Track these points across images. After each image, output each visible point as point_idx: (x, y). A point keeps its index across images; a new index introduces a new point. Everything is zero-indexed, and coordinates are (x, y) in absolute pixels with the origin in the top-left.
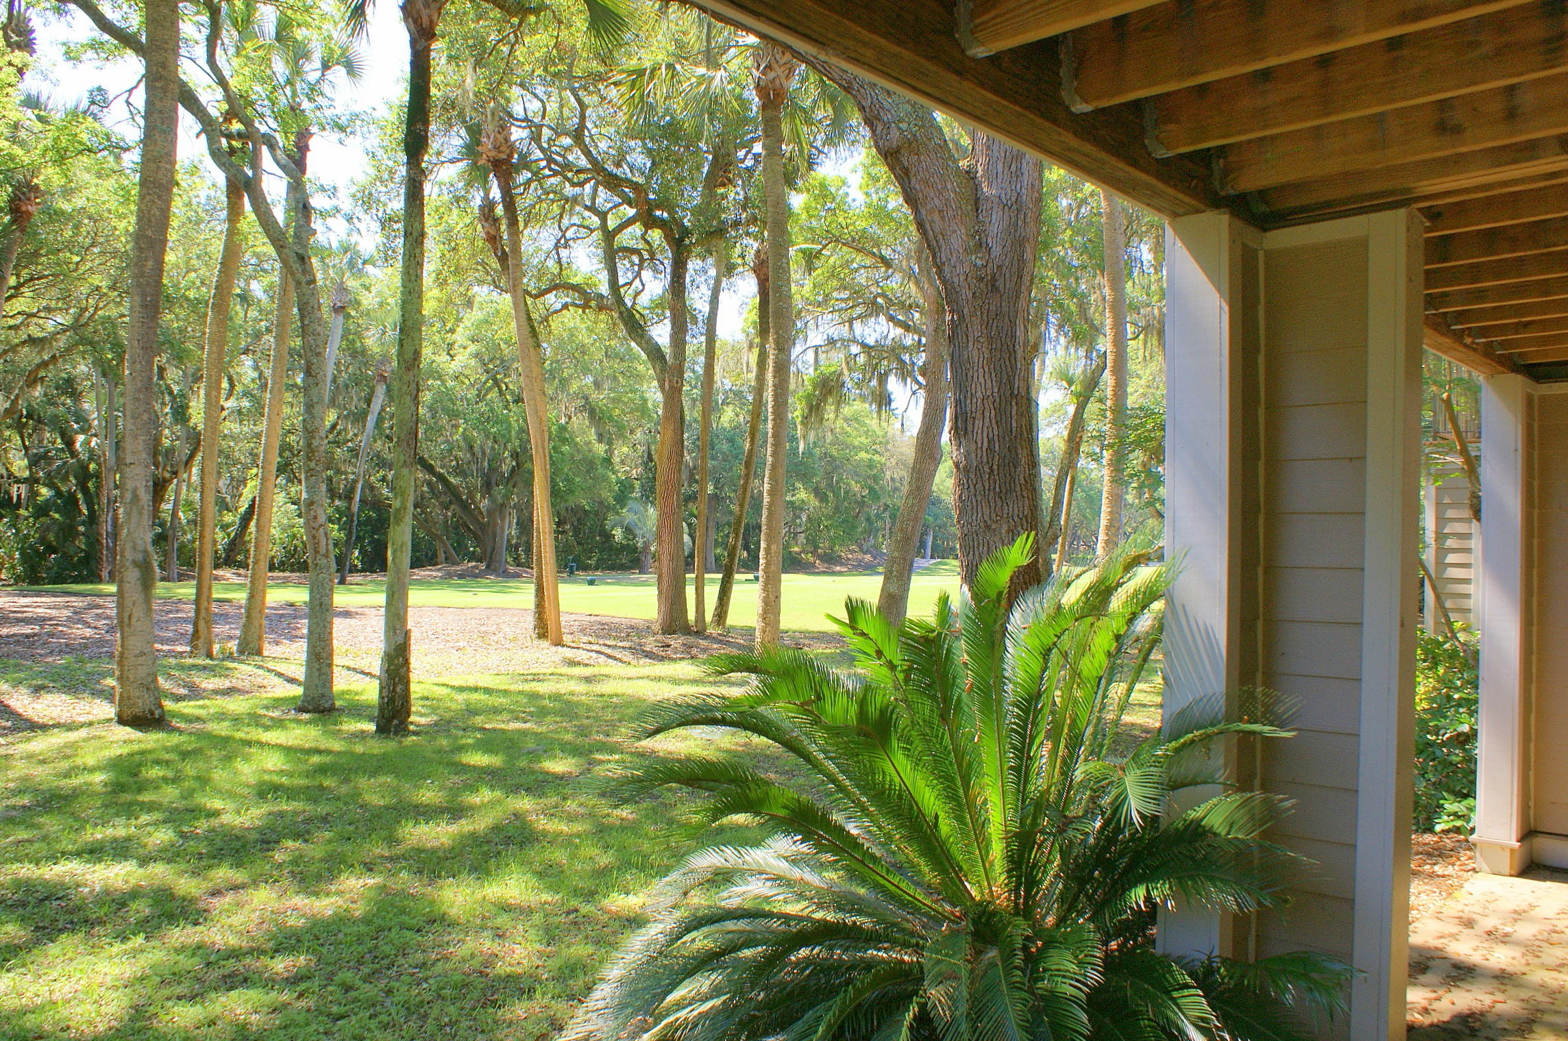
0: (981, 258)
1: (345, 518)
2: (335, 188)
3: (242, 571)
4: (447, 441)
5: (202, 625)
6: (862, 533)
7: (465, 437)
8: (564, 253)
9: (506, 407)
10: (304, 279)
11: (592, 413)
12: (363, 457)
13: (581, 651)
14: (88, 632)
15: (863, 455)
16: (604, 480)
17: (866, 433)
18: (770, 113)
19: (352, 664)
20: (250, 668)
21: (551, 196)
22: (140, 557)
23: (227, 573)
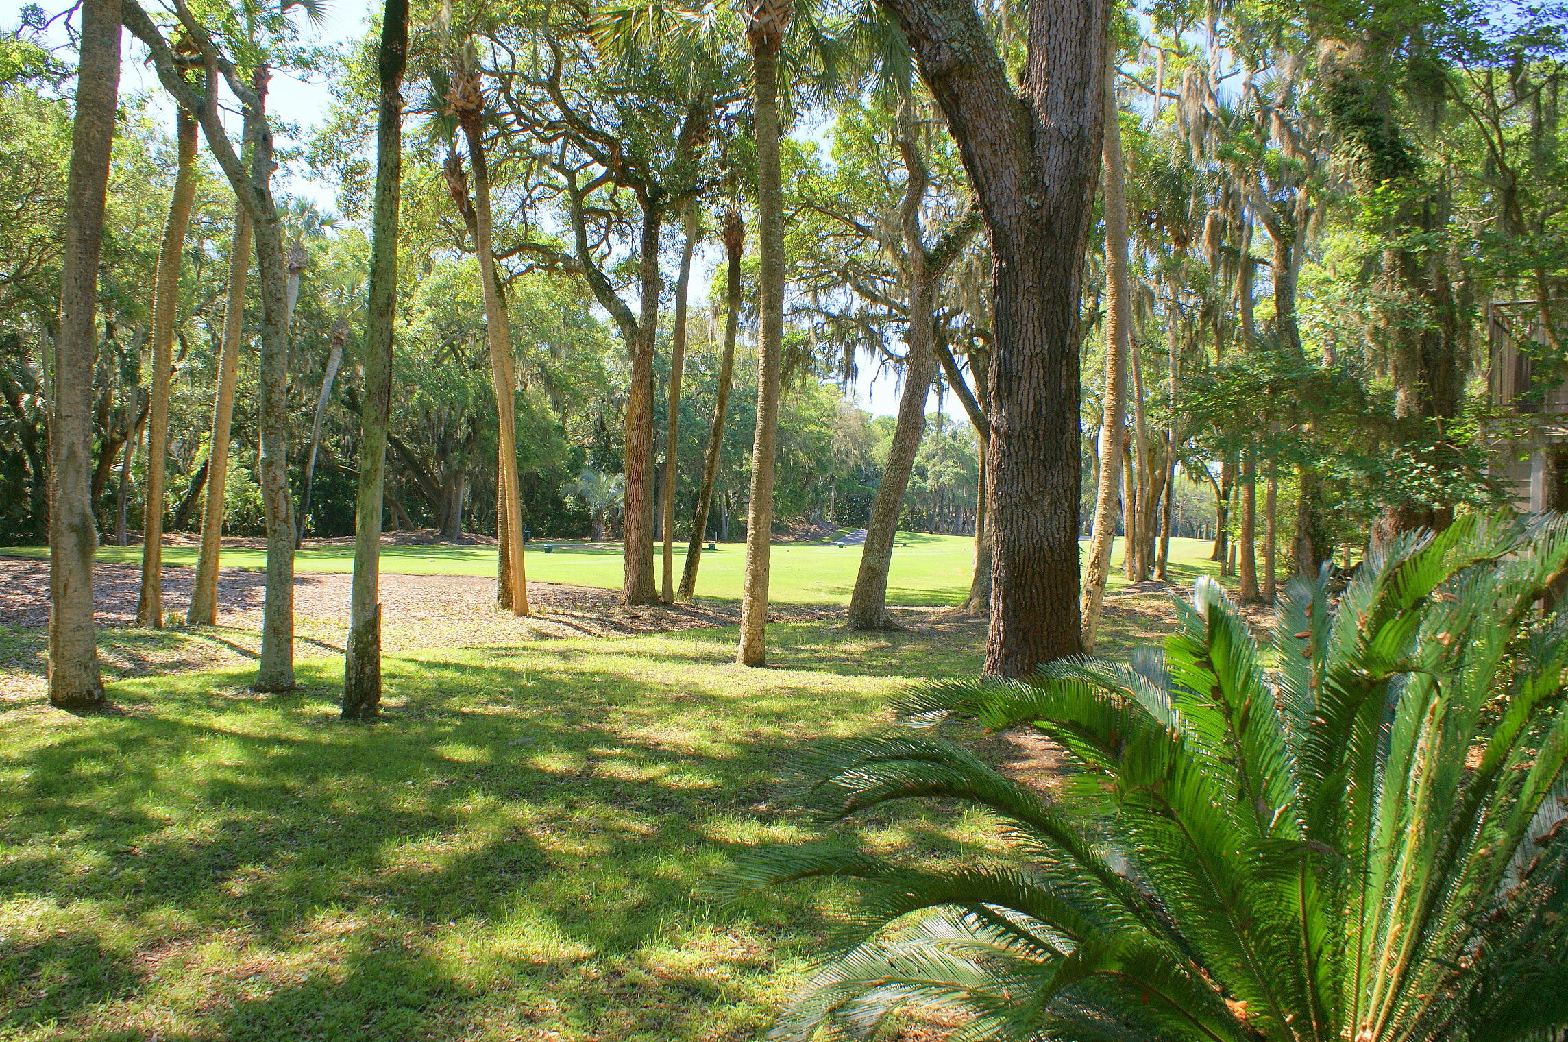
0: (1037, 199)
1: (300, 483)
2: (296, 127)
3: (193, 535)
4: (402, 407)
5: (150, 593)
6: (810, 503)
7: (421, 402)
8: (530, 213)
9: (463, 373)
10: (263, 218)
11: (549, 381)
12: (318, 421)
13: (547, 622)
14: (28, 599)
15: (812, 427)
16: (558, 448)
17: (815, 405)
18: (764, 59)
19: (310, 635)
20: (201, 639)
21: (518, 154)
22: (77, 521)
23: (178, 537)
